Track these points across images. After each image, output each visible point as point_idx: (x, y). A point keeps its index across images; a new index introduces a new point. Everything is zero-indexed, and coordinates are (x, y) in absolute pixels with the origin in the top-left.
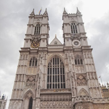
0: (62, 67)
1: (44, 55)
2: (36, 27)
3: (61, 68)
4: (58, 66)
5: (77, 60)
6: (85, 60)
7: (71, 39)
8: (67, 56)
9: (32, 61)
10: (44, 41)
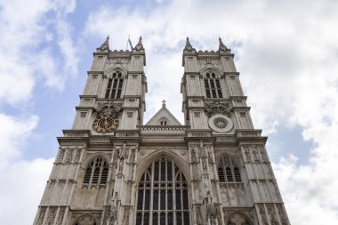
0: (181, 188)
1: (130, 151)
2: (110, 80)
3: (178, 192)
4: (170, 185)
5: (225, 167)
6: (248, 167)
7: (205, 111)
8: (197, 155)
9: (93, 168)
10: (130, 115)
